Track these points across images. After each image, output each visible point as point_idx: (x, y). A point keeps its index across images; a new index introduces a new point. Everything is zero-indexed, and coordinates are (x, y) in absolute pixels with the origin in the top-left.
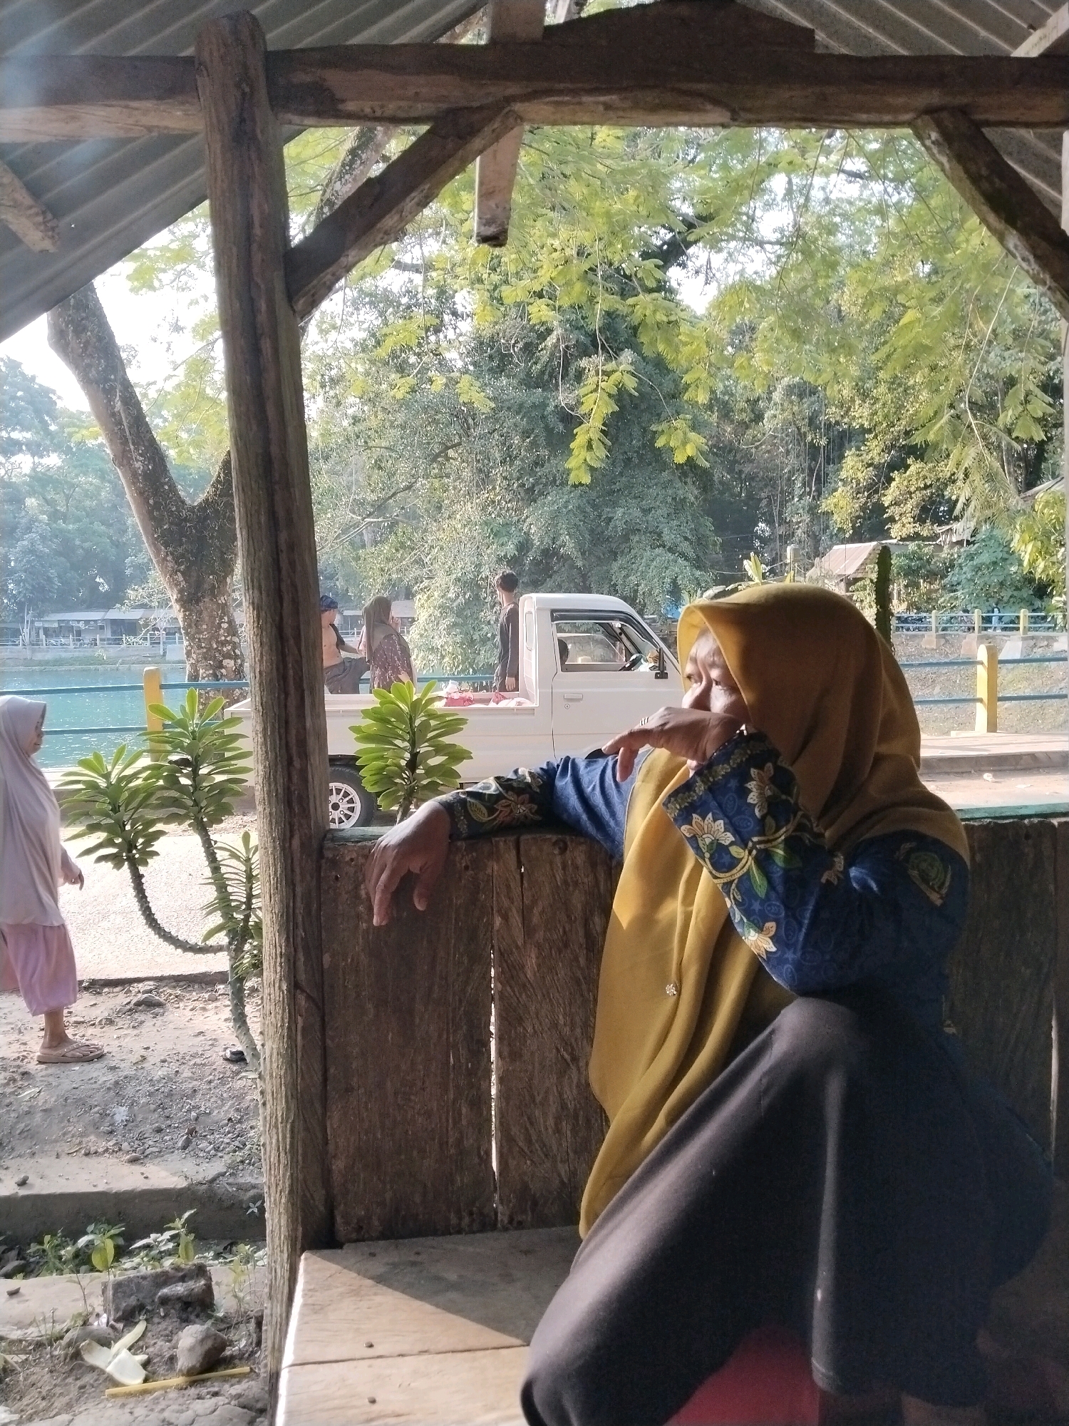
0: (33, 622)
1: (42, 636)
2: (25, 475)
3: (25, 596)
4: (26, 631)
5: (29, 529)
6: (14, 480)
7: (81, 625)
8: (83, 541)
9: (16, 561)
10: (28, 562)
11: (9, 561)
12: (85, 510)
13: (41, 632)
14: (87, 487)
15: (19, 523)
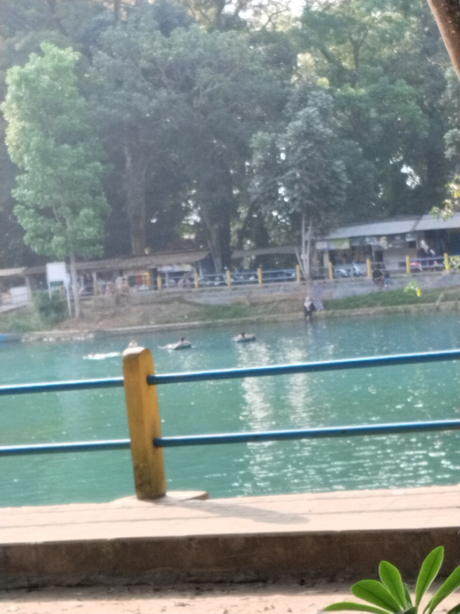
0: (313, 243)
1: (328, 264)
2: (296, 19)
3: (301, 205)
4: (305, 256)
5: (303, 102)
6: (280, 29)
7: (383, 243)
8: (380, 111)
9: (287, 152)
10: (304, 151)
11: (278, 152)
12: (381, 63)
13: (326, 258)
14: (384, 26)
15: (289, 93)
